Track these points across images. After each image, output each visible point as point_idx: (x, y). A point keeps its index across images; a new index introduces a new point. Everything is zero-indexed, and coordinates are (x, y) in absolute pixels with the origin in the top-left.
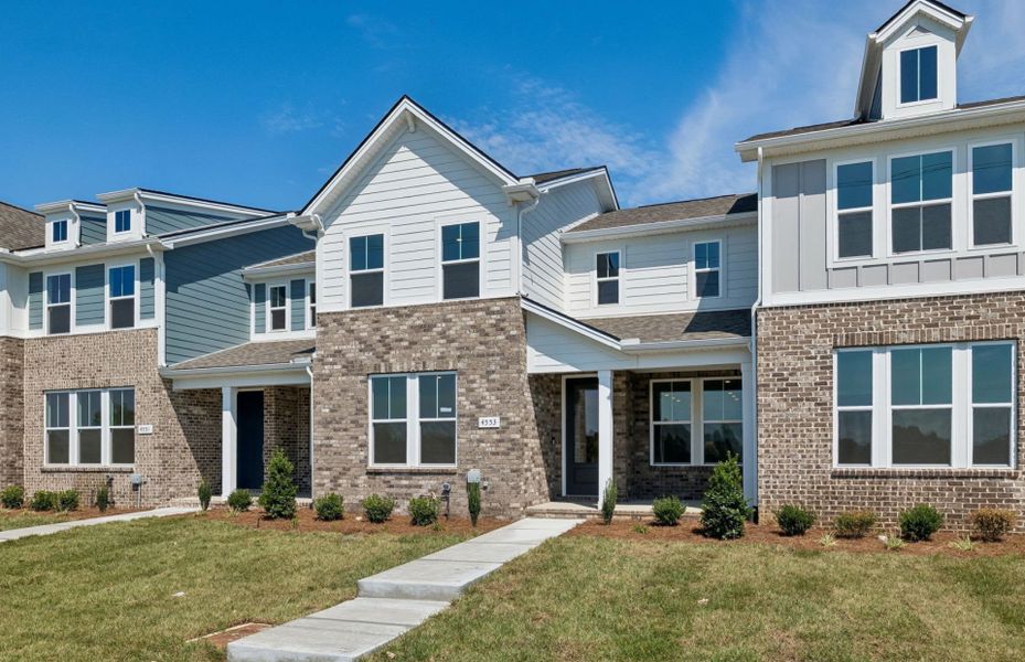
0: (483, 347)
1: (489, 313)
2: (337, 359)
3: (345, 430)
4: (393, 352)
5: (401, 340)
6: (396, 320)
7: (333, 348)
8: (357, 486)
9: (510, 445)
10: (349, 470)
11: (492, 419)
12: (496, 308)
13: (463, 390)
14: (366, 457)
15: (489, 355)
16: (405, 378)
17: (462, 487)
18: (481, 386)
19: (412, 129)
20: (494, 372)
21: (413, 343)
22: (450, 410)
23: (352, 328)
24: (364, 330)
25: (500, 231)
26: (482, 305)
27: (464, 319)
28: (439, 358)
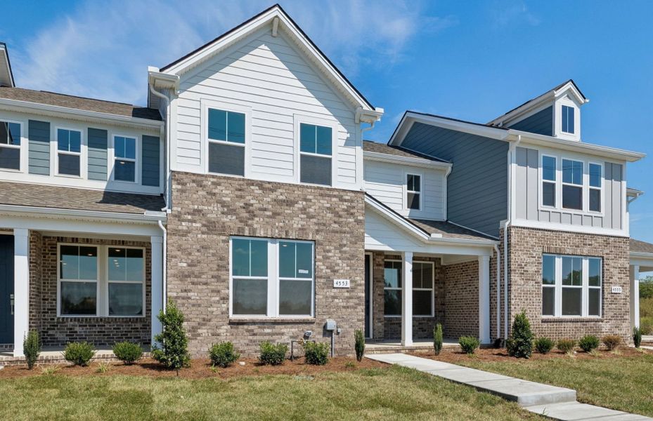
0: (336, 226)
1: (342, 199)
2: (196, 218)
3: (206, 284)
4: (257, 219)
5: (265, 210)
6: (260, 192)
7: (191, 206)
8: (218, 335)
9: (356, 301)
10: (210, 320)
11: (345, 281)
12: (347, 198)
13: (321, 257)
14: (228, 309)
15: (341, 232)
16: (267, 242)
17: (319, 333)
18: (334, 255)
20: (345, 245)
21: (275, 214)
22: (307, 272)
23: (214, 191)
24: (227, 195)
25: (348, 140)
26: (336, 193)
27: (321, 201)
28: (300, 229)
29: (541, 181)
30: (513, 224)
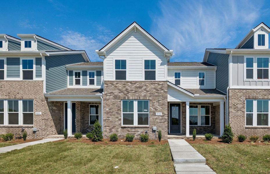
0: (157, 94)
1: (159, 85)
2: (111, 94)
3: (114, 115)
4: (129, 94)
5: (132, 90)
6: (131, 84)
7: (110, 91)
8: (118, 131)
9: (165, 120)
10: (115, 127)
11: (160, 113)
12: (161, 84)
13: (151, 105)
14: (121, 123)
15: (159, 96)
16: (133, 101)
17: (151, 131)
18: (156, 104)
19: (135, 31)
20: (160, 101)
21: (136, 92)
22: (147, 110)
23: (116, 86)
24: (120, 87)
25: (161, 63)
26: (157, 82)
27: (151, 86)
28: (144, 96)
29: (245, 68)
30: (231, 88)
